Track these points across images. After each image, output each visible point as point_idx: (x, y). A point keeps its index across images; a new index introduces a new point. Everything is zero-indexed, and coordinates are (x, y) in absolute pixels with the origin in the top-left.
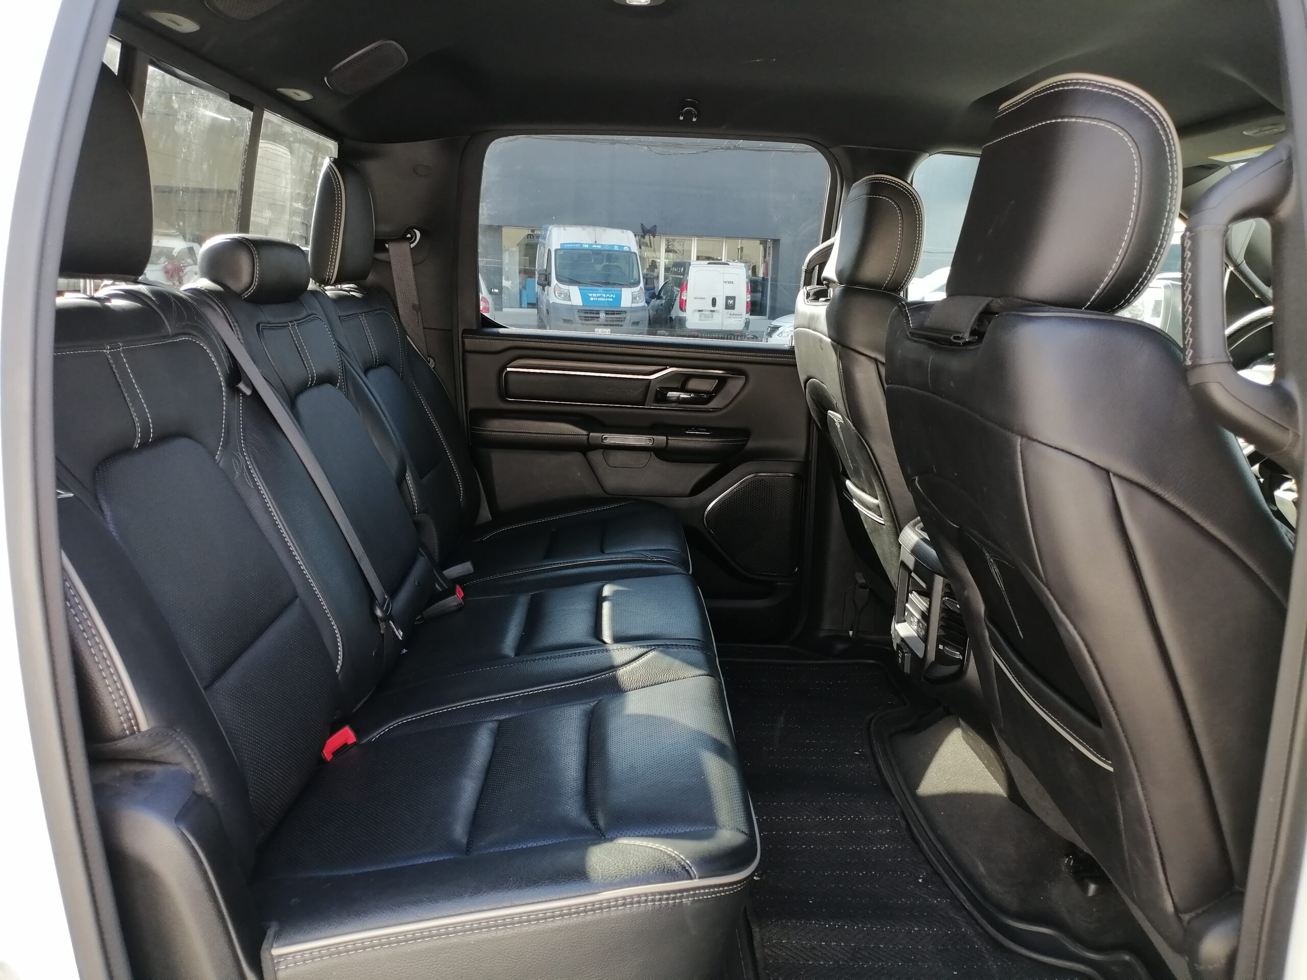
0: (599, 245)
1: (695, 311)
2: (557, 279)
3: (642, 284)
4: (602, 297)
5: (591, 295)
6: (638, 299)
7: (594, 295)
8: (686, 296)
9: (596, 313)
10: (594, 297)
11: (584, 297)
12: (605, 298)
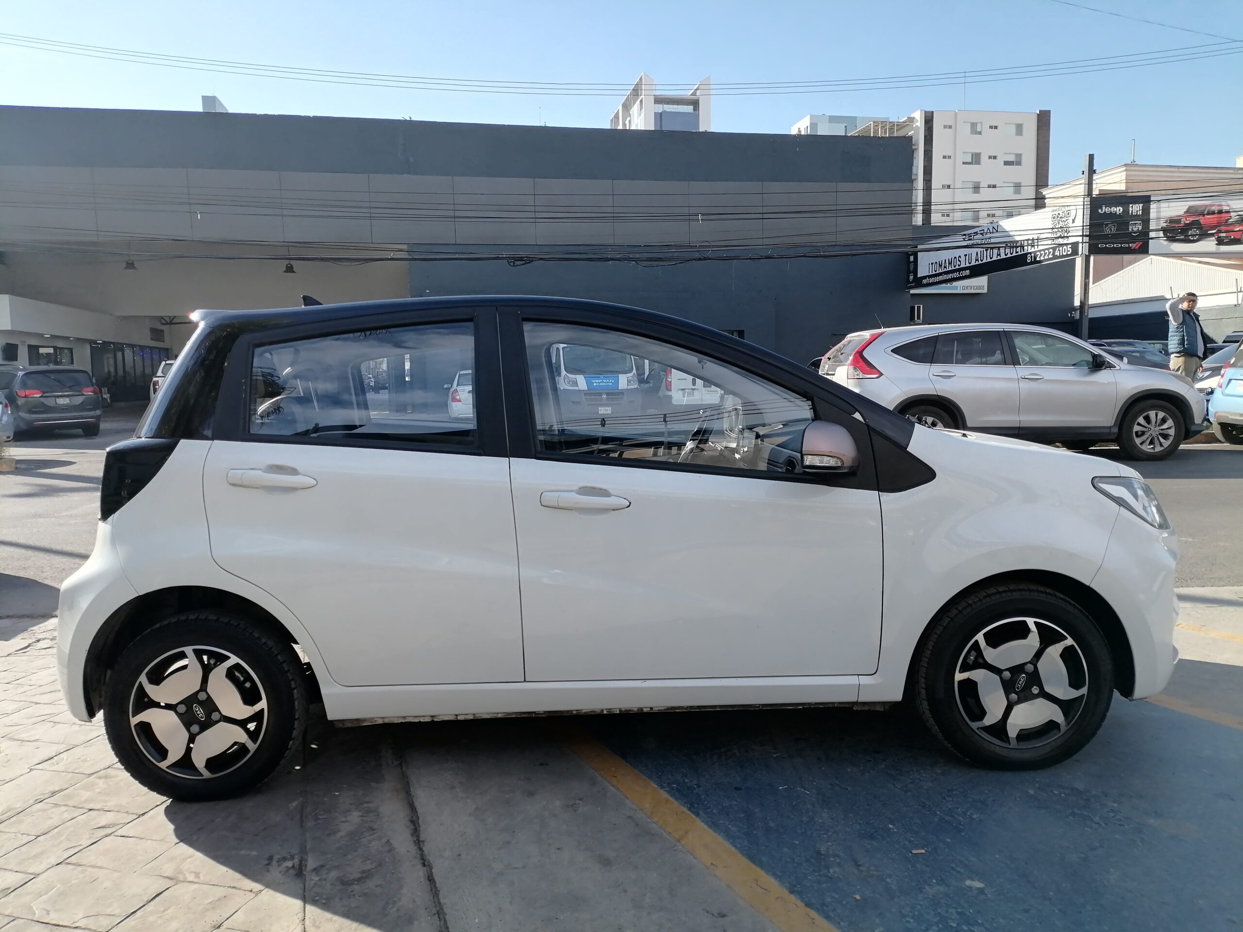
1: (679, 390)
3: (634, 371)
4: (603, 382)
5: (594, 381)
6: (632, 382)
7: (597, 381)
8: (671, 378)
9: (599, 396)
10: (596, 383)
12: (606, 383)
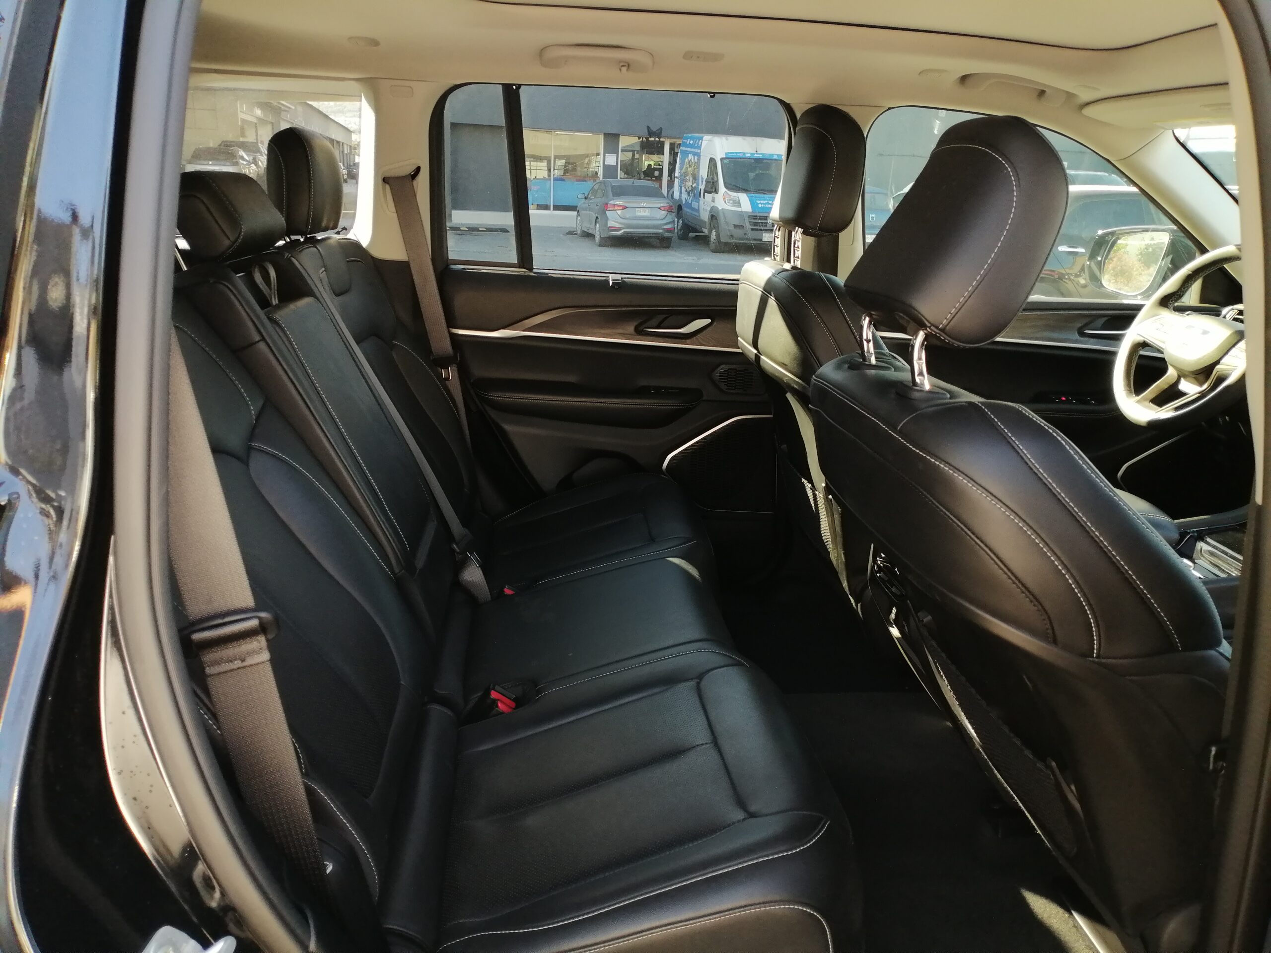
0: (760, 154)
2: (726, 187)
11: (753, 204)
